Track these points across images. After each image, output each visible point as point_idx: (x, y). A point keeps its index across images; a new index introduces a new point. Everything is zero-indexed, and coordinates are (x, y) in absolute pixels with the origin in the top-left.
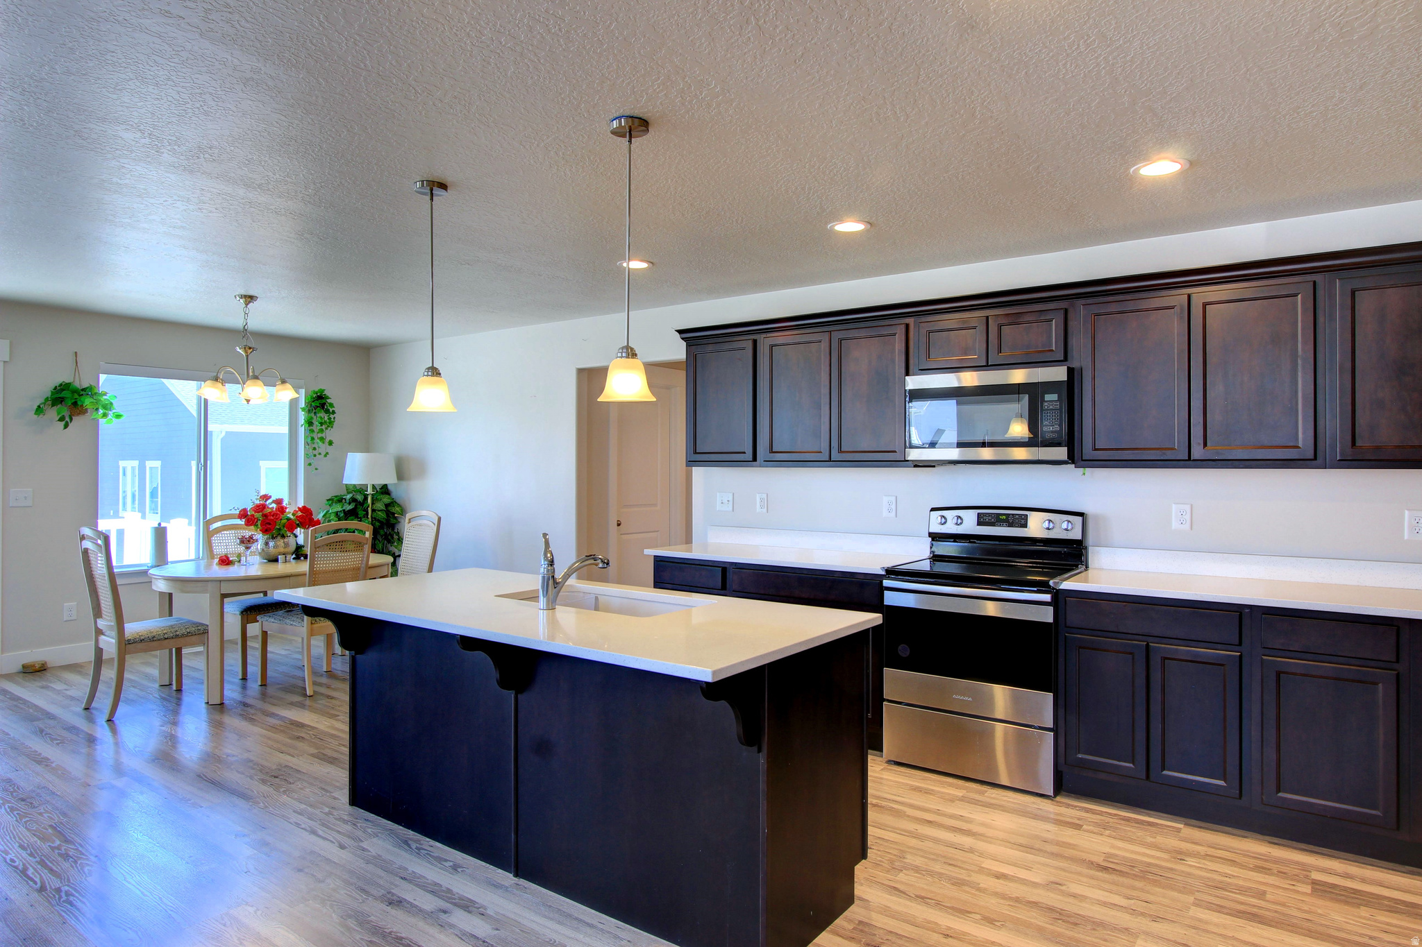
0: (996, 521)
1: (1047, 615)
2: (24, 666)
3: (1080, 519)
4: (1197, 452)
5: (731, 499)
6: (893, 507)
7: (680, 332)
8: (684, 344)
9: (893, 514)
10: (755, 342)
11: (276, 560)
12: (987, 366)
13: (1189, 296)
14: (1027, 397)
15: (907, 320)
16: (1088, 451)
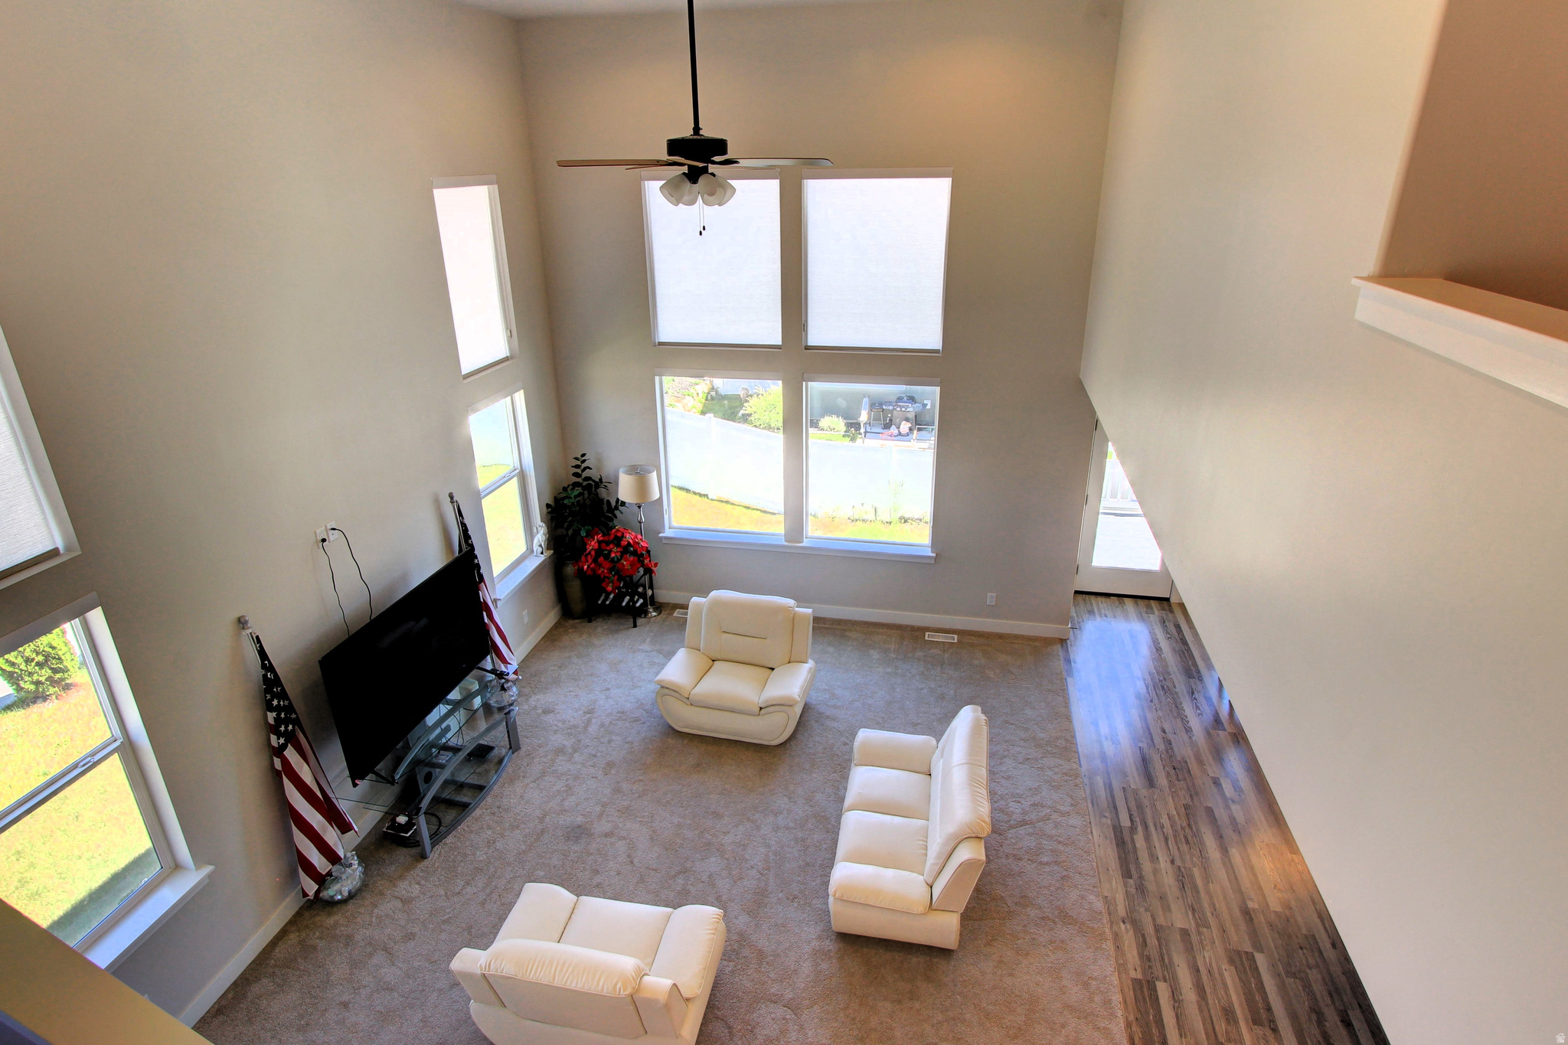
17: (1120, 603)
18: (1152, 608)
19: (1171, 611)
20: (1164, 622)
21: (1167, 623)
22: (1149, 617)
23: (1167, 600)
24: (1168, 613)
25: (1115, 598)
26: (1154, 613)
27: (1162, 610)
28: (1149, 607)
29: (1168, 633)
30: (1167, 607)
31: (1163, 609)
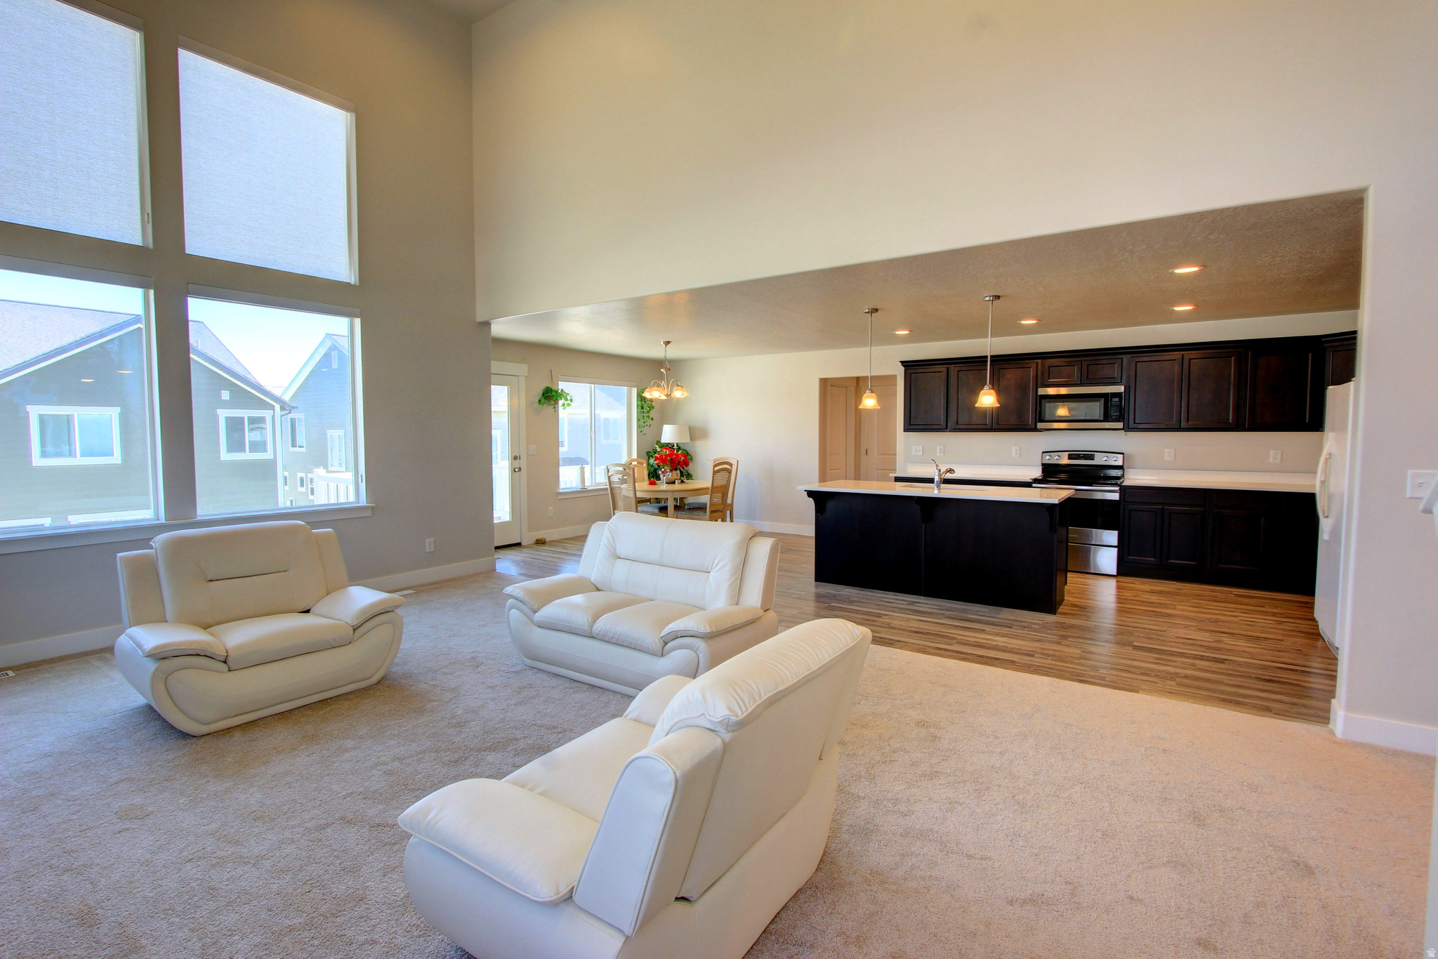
0: (1078, 457)
1: (1116, 496)
2: (537, 540)
3: (1122, 456)
4: (1183, 425)
5: (921, 449)
6: (1019, 452)
7: (902, 362)
8: (903, 368)
9: (1018, 455)
10: (948, 368)
11: (674, 483)
12: (1081, 384)
13: (1183, 355)
14: (1103, 399)
15: (1037, 361)
16: (1131, 424)
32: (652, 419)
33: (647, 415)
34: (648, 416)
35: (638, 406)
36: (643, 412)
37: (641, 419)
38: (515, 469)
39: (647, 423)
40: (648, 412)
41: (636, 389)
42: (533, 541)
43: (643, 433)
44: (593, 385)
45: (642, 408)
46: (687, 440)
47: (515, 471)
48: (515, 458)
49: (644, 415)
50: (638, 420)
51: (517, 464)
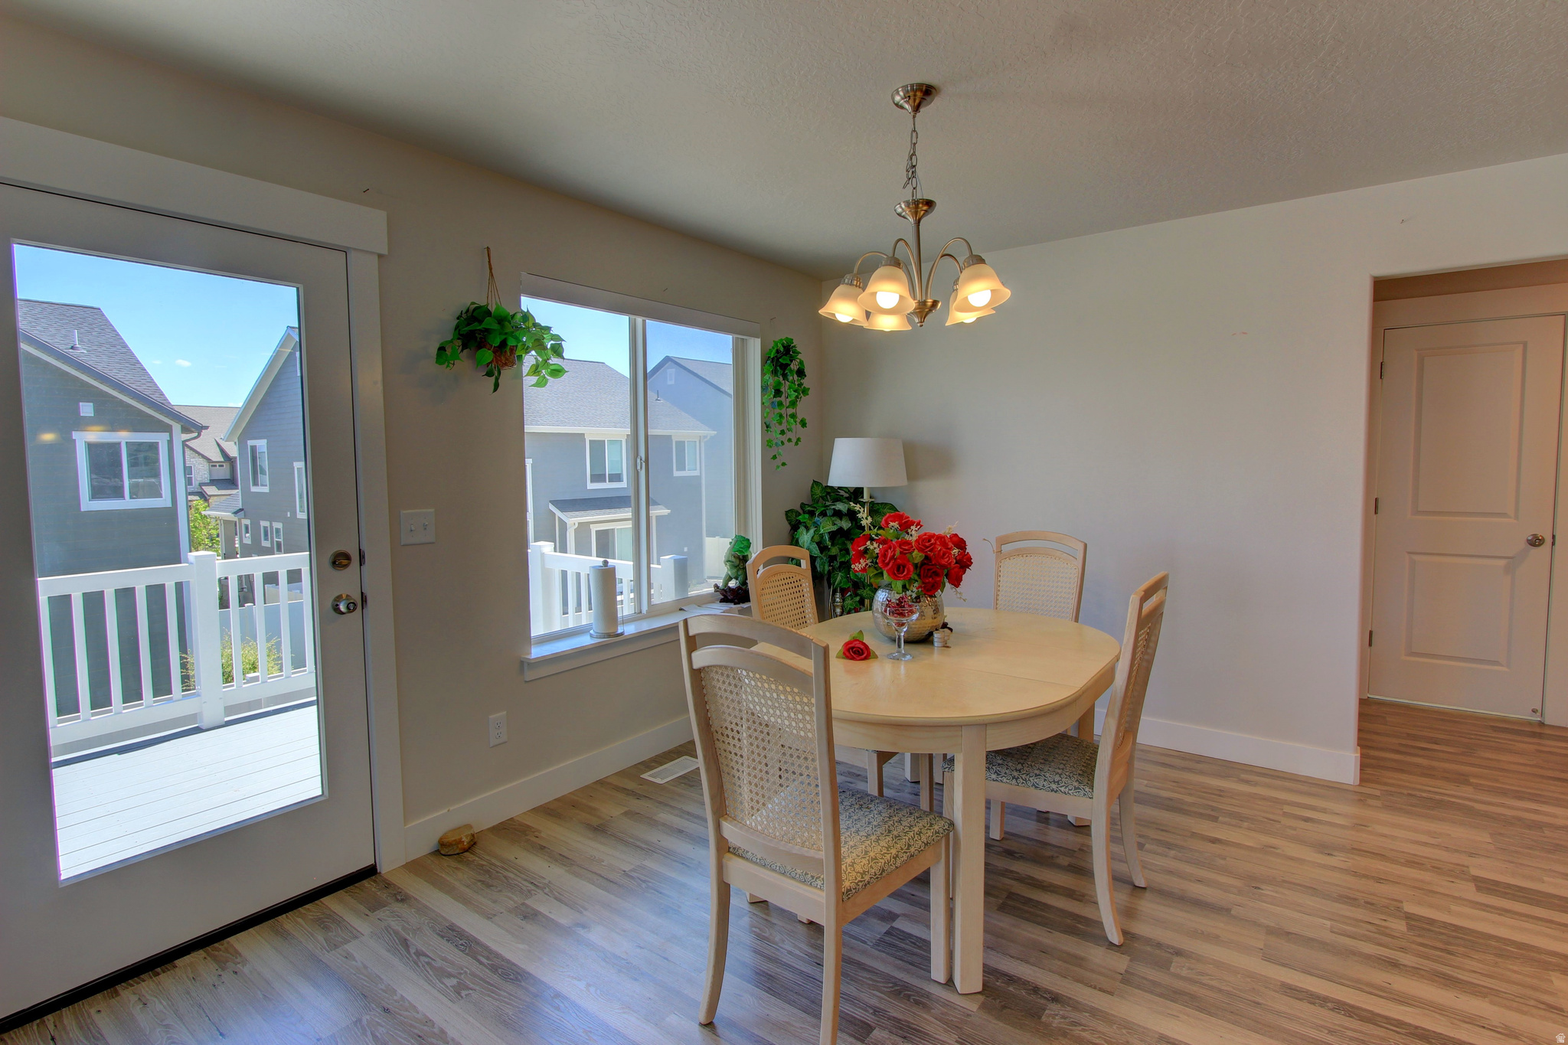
17: (222, 964)
18: (339, 921)
19: (402, 898)
20: (405, 943)
21: (416, 943)
22: (348, 956)
23: (370, 872)
24: (397, 907)
25: (197, 956)
26: (355, 935)
27: (373, 909)
28: (326, 922)
29: (442, 973)
30: (383, 895)
31: (375, 906)
32: (803, 424)
33: (791, 411)
34: (793, 416)
35: (764, 389)
36: (780, 404)
37: (774, 421)
38: (339, 598)
39: (789, 435)
40: (793, 404)
41: (758, 341)
42: (424, 846)
43: (778, 462)
44: (639, 320)
45: (778, 393)
46: (897, 478)
47: (336, 609)
48: (340, 560)
49: (783, 411)
50: (766, 426)
51: (346, 582)
